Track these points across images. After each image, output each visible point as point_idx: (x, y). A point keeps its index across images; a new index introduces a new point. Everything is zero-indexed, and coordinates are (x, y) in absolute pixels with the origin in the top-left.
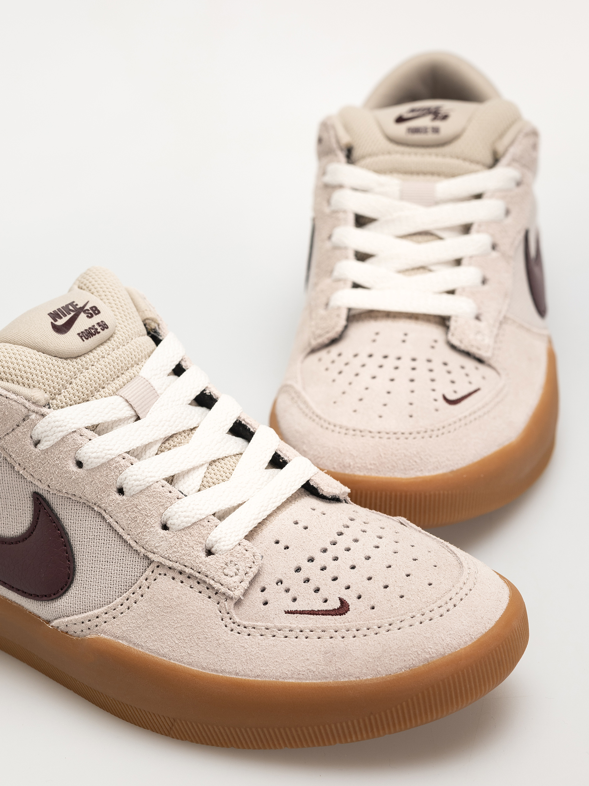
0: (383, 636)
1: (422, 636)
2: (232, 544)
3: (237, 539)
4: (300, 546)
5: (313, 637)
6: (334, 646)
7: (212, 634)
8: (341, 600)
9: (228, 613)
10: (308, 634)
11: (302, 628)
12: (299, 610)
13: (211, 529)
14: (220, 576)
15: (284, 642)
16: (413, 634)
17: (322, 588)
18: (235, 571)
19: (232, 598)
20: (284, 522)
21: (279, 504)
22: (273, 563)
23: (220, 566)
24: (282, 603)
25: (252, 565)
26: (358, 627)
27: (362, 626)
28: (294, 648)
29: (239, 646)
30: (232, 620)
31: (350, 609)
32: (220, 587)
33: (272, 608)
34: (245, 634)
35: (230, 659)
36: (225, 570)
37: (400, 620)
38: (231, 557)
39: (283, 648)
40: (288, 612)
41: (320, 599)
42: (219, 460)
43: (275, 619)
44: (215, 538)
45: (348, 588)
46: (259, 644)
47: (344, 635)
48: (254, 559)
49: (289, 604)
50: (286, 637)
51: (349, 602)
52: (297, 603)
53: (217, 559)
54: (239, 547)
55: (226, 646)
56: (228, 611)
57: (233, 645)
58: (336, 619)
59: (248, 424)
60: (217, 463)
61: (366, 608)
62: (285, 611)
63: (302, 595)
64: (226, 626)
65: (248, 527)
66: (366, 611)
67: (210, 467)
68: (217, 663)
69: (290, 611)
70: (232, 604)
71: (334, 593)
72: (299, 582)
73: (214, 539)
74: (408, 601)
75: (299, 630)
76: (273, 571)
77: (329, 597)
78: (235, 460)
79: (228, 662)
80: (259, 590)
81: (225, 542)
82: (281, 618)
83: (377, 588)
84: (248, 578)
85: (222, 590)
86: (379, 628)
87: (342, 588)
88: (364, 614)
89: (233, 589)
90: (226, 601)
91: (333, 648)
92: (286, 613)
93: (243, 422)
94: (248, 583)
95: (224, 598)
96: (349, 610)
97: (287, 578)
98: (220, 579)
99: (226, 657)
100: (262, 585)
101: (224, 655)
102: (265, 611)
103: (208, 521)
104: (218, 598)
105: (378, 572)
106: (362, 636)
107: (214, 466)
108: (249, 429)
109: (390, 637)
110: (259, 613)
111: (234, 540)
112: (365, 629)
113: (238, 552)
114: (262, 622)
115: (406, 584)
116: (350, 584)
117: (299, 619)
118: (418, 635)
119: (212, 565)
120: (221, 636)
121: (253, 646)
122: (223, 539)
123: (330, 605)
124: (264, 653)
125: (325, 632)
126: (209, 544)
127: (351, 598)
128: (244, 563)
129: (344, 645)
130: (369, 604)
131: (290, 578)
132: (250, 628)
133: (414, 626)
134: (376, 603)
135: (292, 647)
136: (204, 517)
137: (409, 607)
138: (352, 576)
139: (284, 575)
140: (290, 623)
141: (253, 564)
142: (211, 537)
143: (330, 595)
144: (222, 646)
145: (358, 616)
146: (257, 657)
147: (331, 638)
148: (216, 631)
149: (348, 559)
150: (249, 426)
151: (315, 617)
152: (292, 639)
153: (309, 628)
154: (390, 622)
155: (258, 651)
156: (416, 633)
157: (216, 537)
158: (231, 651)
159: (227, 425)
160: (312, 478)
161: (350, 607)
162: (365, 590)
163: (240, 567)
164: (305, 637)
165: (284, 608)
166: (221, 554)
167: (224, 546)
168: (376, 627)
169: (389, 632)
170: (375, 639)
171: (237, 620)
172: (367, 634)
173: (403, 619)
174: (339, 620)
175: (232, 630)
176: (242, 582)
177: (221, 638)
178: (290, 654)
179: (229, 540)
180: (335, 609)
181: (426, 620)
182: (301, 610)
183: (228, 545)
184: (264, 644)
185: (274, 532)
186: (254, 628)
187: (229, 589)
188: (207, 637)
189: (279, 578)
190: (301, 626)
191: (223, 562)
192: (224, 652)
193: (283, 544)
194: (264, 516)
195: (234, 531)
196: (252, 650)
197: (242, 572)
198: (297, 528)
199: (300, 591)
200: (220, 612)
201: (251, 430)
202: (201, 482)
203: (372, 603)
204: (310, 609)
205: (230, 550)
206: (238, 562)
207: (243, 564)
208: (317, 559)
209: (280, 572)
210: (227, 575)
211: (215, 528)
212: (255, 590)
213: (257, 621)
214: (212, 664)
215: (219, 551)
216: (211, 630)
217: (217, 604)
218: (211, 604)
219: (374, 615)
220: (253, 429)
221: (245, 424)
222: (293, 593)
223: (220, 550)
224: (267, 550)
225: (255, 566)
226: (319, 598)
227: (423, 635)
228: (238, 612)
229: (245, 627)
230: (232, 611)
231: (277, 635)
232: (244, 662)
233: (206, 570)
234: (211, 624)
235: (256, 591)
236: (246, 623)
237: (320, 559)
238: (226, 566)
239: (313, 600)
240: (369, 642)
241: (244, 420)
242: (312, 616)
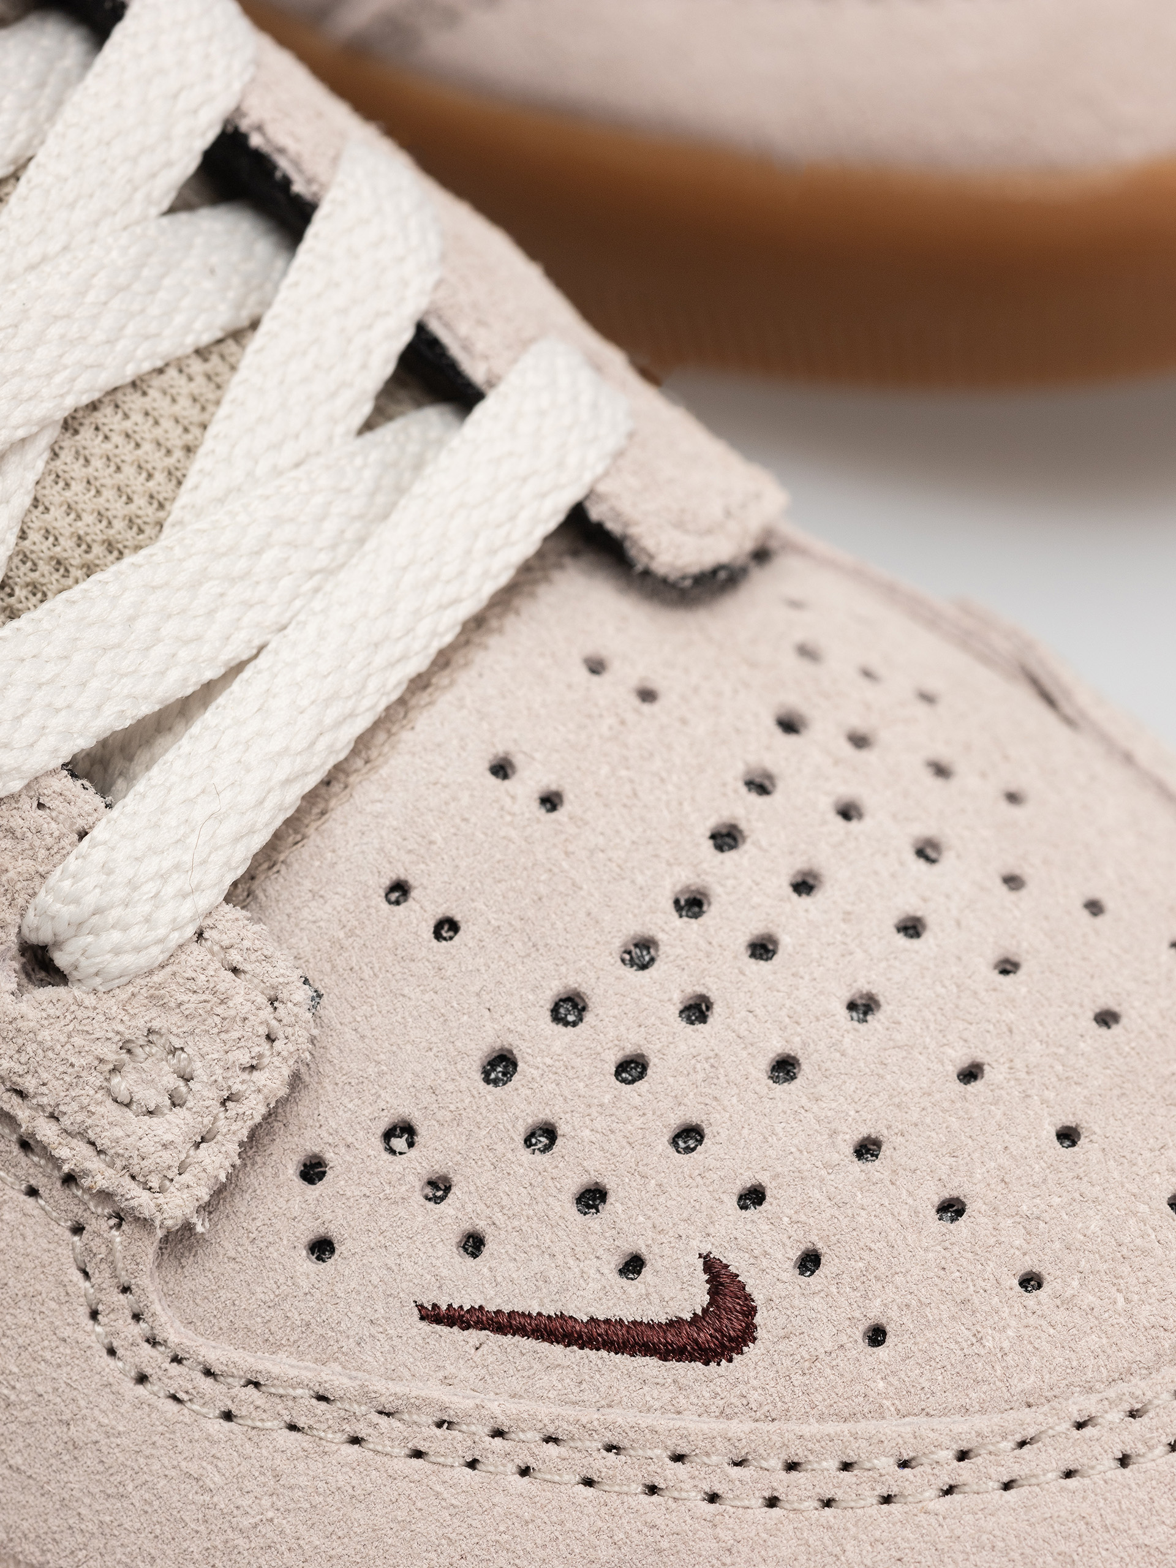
0: (922, 1517)
1: (1127, 1542)
2: (161, 941)
3: (187, 910)
4: (517, 924)
5: (557, 1478)
6: (665, 1544)
7: (40, 1389)
8: (713, 1268)
9: (126, 1290)
10: (533, 1455)
11: (502, 1418)
12: (491, 1307)
13: (56, 854)
14: (92, 1108)
15: (403, 1485)
16: (1082, 1526)
17: (621, 1194)
18: (171, 1086)
19: (145, 1223)
20: (441, 763)
21: (418, 664)
22: (376, 1021)
23: (90, 1058)
24: (407, 1264)
25: (260, 1056)
26: (797, 1453)
27: (817, 1447)
28: (456, 1522)
29: (173, 1473)
30: (142, 1324)
31: (760, 1333)
32: (88, 1165)
33: (353, 1285)
34: (204, 1410)
35: (124, 1533)
36: (116, 1080)
37: (1019, 1438)
38: (154, 1013)
39: (401, 1515)
40: (432, 1315)
41: (605, 1256)
42: (119, 396)
43: (367, 1347)
44: (72, 907)
45: (753, 1197)
46: (277, 1477)
47: (718, 1489)
48: (274, 1023)
49: (445, 1272)
50: (418, 1454)
51: (757, 1289)
52: (485, 1270)
53: (79, 1014)
54: (197, 954)
55: (109, 1461)
56: (125, 1279)
57: (142, 1461)
58: (682, 1381)
59: (282, 151)
60: (107, 416)
61: (843, 1339)
62: (421, 1307)
63: (516, 1223)
64: (112, 1352)
65: (252, 832)
66: (841, 1353)
67: (68, 442)
68: (57, 1536)
69: (444, 1307)
70: (149, 1248)
71: (682, 1228)
72: (500, 1148)
73: (66, 912)
74: (1060, 1316)
75: (487, 1430)
76: (372, 1070)
77: (655, 1249)
78: (200, 385)
79: (114, 1542)
80: (292, 1171)
81: (125, 929)
82: (396, 1341)
83: (905, 1216)
84: (234, 1127)
85: (99, 1177)
86: (904, 1464)
87: (725, 1197)
88: (828, 1371)
89: (154, 1182)
90: (119, 1226)
91: (660, 1551)
92: (422, 1318)
93: (256, 141)
94: (233, 1148)
95: (106, 1211)
96: (747, 1335)
97: (440, 1115)
98: (89, 1122)
99: (108, 1519)
100: (310, 1144)
101: (96, 1507)
102: (318, 1295)
103: (41, 806)
104: (78, 1210)
105: (915, 1116)
106: (817, 1504)
107: (86, 434)
108: (287, 182)
109: (958, 1532)
110: (286, 1306)
111: (174, 920)
112: (833, 1464)
113: (190, 984)
114: (301, 1355)
115: (1056, 1200)
116: (764, 1179)
117: (491, 1359)
118: (1107, 1536)
119: (52, 1049)
120: (82, 1403)
121: (248, 1485)
122: (114, 914)
123: (655, 1298)
124: (302, 1529)
125: (622, 1457)
126: (38, 929)
127: (765, 1263)
128: (219, 1045)
129: (715, 1545)
130: (857, 1314)
131: (457, 1120)
132: (237, 1383)
133: (1087, 1481)
134: (894, 1313)
135: (445, 1514)
136: (16, 786)
137: (1068, 1353)
138: (779, 1129)
139: (427, 1098)
140: (441, 1375)
141: (266, 1046)
142: (50, 899)
143: (661, 1238)
144: (89, 1458)
145: (797, 1379)
146: (262, 1541)
147: (652, 1490)
148: (63, 1374)
149: (760, 1012)
150: (284, 164)
151: (575, 1353)
152: (447, 1473)
153: (539, 1425)
154: (965, 1446)
155: (270, 1514)
156: (1095, 1520)
157: (77, 901)
158: (130, 1488)
159: (169, 164)
160: (602, 488)
161: (758, 1320)
162: (845, 1222)
163: (198, 1065)
164: (515, 1470)
165: (417, 1290)
166: (101, 989)
167: (117, 951)
168: (886, 1464)
169: (956, 1497)
170: (878, 1534)
171: (175, 1334)
172: (839, 1495)
173: (1031, 1432)
174: (696, 1387)
175: (142, 1379)
176: (203, 1140)
177: (84, 1418)
178: (433, 1555)
179: (147, 920)
180: (680, 1321)
181: (1151, 1448)
182: (506, 1309)
183: (138, 950)
184: (303, 1481)
185: (384, 833)
186: (257, 1385)
187: (133, 1177)
188: (13, 1397)
189: (401, 1110)
190: (500, 1409)
191: (110, 1035)
192: (95, 1490)
193: (430, 908)
194: (341, 750)
195: (177, 867)
196: (239, 1502)
197: (206, 1093)
198: (507, 802)
199: (505, 1201)
200: (86, 1275)
201: (298, 187)
202: (12, 538)
203: (875, 1313)
204: (550, 1310)
205: (151, 973)
206: (190, 1039)
207: (214, 1049)
208: (601, 1011)
209: (409, 1076)
210: (128, 1105)
211: (72, 844)
212: (269, 1172)
213: (275, 1347)
214: (32, 1536)
215: (89, 977)
216: (34, 1365)
217: (68, 1234)
218: (40, 1230)
219: (881, 1385)
220: (310, 181)
221: (266, 149)
222: (469, 1208)
223: (93, 970)
224: (346, 943)
225: (277, 1061)
226: (601, 1252)
227: (1130, 1538)
228: (178, 1283)
229: (208, 1373)
230: (149, 1285)
231: (373, 1443)
232: (196, 1556)
233: (21, 1069)
234: (36, 1338)
235: (276, 1175)
236: (215, 1354)
237: (616, 1011)
238: (125, 1056)
239: (571, 1262)
240: (848, 1547)
241: (260, 128)
242: (558, 1349)
